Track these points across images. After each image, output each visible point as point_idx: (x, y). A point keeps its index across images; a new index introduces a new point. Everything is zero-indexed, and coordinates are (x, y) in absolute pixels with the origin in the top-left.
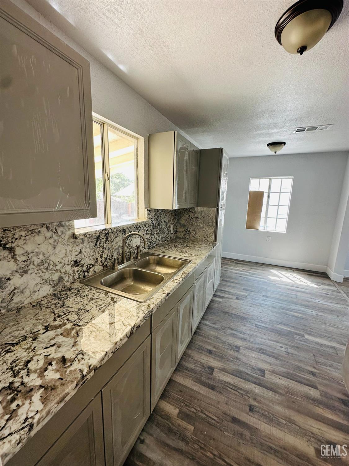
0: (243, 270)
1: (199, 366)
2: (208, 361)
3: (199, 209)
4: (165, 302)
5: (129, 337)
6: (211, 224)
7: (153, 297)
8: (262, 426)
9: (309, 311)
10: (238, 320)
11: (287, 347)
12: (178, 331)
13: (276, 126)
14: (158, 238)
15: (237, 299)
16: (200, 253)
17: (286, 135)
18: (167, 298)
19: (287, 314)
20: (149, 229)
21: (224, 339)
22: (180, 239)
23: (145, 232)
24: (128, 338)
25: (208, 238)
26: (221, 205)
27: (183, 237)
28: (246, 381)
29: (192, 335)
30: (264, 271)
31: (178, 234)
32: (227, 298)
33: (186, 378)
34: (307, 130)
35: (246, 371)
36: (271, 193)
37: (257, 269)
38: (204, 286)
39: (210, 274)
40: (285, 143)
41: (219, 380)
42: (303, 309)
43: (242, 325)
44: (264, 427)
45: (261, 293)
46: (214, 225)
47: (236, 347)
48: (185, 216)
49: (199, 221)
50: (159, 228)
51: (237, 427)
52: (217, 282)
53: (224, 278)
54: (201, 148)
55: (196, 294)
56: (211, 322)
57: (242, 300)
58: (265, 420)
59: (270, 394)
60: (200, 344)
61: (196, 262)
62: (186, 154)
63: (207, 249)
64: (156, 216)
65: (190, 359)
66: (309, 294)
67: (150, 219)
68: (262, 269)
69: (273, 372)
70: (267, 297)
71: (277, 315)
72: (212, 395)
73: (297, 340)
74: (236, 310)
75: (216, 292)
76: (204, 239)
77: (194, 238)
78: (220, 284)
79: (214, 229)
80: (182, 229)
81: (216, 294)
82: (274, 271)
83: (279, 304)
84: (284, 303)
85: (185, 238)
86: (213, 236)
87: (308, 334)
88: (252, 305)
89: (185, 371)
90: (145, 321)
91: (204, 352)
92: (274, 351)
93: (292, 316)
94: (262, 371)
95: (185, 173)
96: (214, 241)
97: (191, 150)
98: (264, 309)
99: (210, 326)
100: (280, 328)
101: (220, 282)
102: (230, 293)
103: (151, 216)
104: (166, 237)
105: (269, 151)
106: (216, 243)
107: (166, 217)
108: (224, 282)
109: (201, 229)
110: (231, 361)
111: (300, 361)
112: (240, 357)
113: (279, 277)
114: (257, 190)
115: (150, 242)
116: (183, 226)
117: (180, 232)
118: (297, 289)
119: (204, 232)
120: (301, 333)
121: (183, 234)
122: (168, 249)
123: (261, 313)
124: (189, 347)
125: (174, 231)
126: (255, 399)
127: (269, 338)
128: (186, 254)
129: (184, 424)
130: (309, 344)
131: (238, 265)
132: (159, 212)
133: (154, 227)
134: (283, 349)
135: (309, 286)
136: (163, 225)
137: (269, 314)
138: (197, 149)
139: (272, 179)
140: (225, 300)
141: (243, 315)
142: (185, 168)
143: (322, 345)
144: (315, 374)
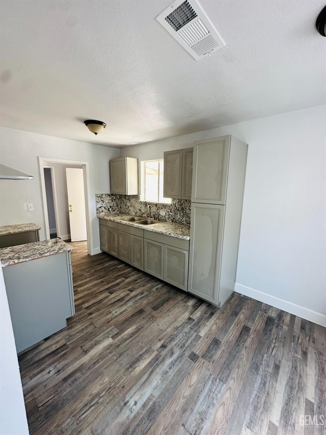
2: (131, 278)
20: (173, 209)
35: (117, 287)
41: (120, 278)
44: (95, 282)
67: (174, 204)
73: (113, 329)
87: (111, 345)
94: (111, 293)
111: (100, 315)
120: (116, 340)
130: (105, 335)
133: (178, 210)
134: (114, 312)
143: (96, 344)
144: (89, 314)
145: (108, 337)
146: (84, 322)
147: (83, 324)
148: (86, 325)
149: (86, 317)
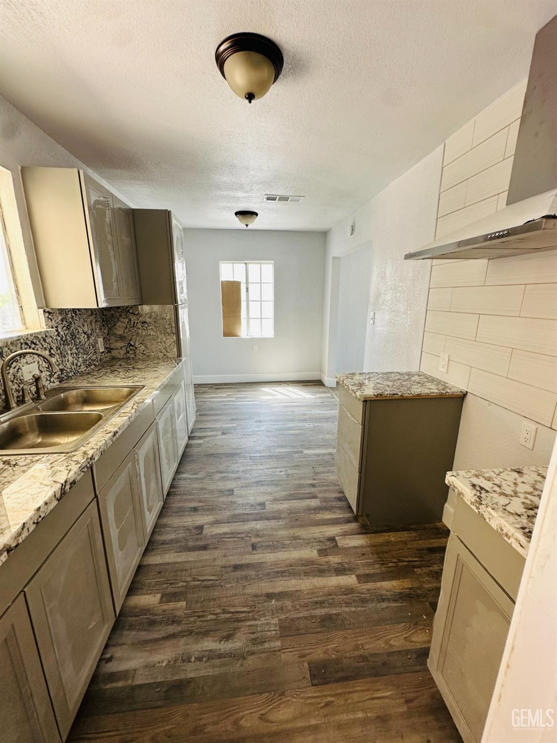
0: (227, 395)
1: (181, 531)
2: (194, 521)
3: (146, 308)
4: (112, 444)
5: (60, 499)
6: (169, 331)
7: (90, 442)
8: (267, 558)
9: (307, 425)
10: (228, 459)
11: (286, 469)
12: (141, 491)
13: (241, 187)
14: (75, 362)
15: (223, 434)
16: (159, 375)
17: (256, 202)
18: (114, 439)
19: (284, 435)
20: (54, 346)
21: (212, 487)
22: (119, 360)
23: (47, 352)
24: (58, 500)
25: (168, 352)
26: (181, 300)
27: (125, 356)
28: (246, 522)
29: (165, 497)
30: (254, 391)
31: (115, 353)
32: (209, 436)
33: (164, 553)
34: (279, 200)
35: (244, 512)
36: (249, 284)
37: (245, 391)
38: (172, 423)
39: (179, 406)
40: (256, 214)
41: (212, 536)
42: (300, 424)
43: (233, 463)
44: (269, 557)
45: (253, 419)
46: (174, 332)
47: (229, 490)
48: (122, 322)
49: (149, 328)
50: (76, 345)
51: (239, 574)
52: (192, 420)
53: (202, 413)
54: (134, 206)
55: (161, 435)
56: (191, 473)
57: (231, 433)
58: (269, 551)
59: (273, 523)
60: (180, 505)
61: (154, 386)
62: (107, 213)
63: (168, 368)
64: (64, 322)
65: (167, 529)
66: (306, 406)
67: (52, 328)
68: (251, 389)
69: (275, 500)
70: (260, 421)
71: (274, 439)
72: (205, 555)
73: (296, 458)
74: (224, 448)
75: (191, 433)
76: (161, 355)
77: (145, 356)
78: (196, 422)
79: (175, 338)
80: (120, 344)
81: (193, 435)
82: (266, 389)
83: (276, 426)
84: (280, 423)
85: (129, 358)
86: (175, 349)
87: (307, 449)
88: (244, 436)
89: (161, 546)
90: (83, 473)
91: (186, 513)
92: (273, 479)
93: (290, 435)
94: (262, 505)
95: (110, 247)
96: (178, 357)
97: (115, 207)
98: (258, 437)
99: (190, 479)
100: (278, 452)
101: (197, 418)
102: (212, 429)
103: (54, 323)
104: (92, 360)
105: (238, 223)
106: (181, 358)
107: (85, 324)
108: (204, 417)
109: (154, 340)
110: (225, 509)
111: (301, 478)
112: (236, 500)
113: (273, 395)
114: (231, 280)
115: (61, 370)
116: (122, 338)
117: (117, 349)
118: (293, 404)
119: (159, 344)
120: (300, 450)
121: (123, 352)
122: (100, 377)
123: (255, 442)
124: (161, 515)
125: (106, 348)
126: (257, 536)
127: (267, 466)
128: (135, 378)
129: (172, 605)
130: (309, 458)
131: (220, 390)
132: (70, 315)
133: (65, 342)
134: (282, 473)
135: (305, 398)
136: (83, 338)
137: (264, 441)
138: (126, 207)
139: (249, 263)
140: (207, 439)
141: (234, 451)
142: (109, 237)
143: (320, 455)
144: (315, 486)
145: (305, 454)
146: (324, 479)
147: (327, 478)
148: (323, 475)
149: (320, 484)
